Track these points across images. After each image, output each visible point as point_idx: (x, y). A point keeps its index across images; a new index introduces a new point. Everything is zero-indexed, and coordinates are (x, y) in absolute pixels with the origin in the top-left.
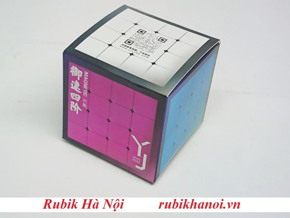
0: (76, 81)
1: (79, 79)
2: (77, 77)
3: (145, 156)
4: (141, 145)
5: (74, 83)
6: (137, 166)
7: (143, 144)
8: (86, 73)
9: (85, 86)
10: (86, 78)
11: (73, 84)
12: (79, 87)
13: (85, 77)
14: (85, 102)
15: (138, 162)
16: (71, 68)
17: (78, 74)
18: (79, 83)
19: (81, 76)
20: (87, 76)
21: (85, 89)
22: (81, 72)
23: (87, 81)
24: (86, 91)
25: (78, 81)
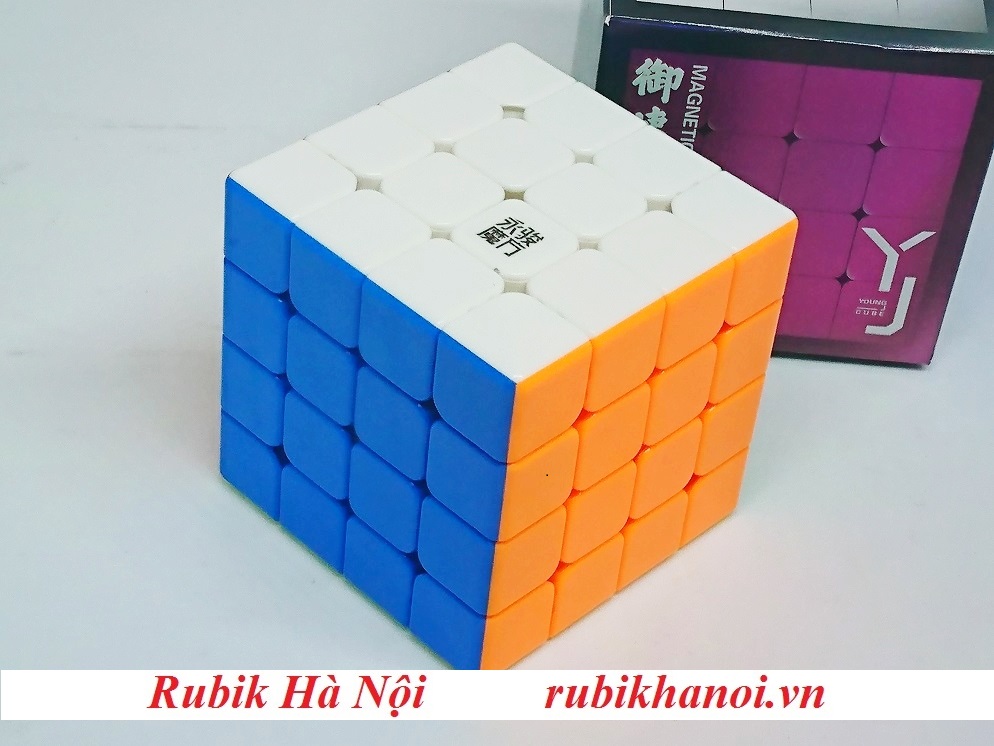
0: (655, 109)
1: (665, 99)
2: (660, 92)
3: (909, 283)
4: (899, 250)
5: (646, 118)
6: (870, 330)
7: (905, 246)
8: (700, 71)
9: (691, 116)
10: (696, 87)
12: (666, 128)
13: (694, 84)
15: (878, 312)
16: (638, 71)
17: (663, 81)
18: (664, 114)
19: (676, 86)
20: (704, 78)
21: (688, 128)
22: (680, 73)
23: (700, 97)
24: (694, 133)
25: (662, 107)
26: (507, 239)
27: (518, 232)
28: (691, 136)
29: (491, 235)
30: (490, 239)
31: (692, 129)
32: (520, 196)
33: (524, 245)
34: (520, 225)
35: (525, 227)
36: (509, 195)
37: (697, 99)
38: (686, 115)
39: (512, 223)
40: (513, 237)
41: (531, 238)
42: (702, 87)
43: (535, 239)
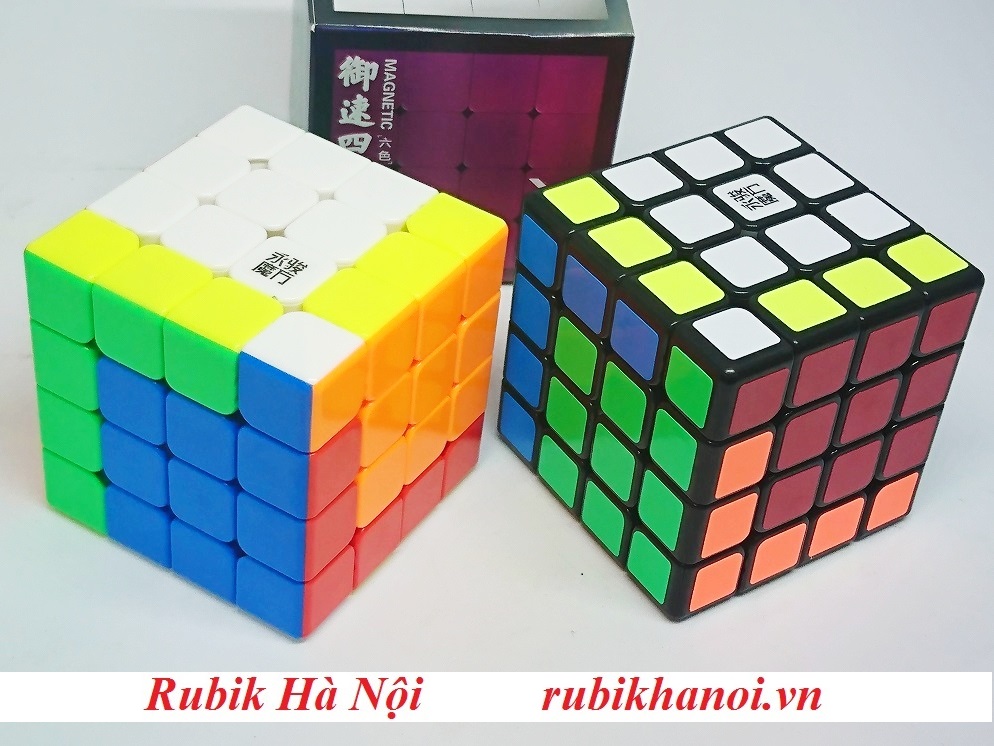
0: (359, 96)
1: (366, 88)
2: (361, 83)
5: (352, 104)
8: (391, 63)
9: (388, 102)
10: (389, 77)
11: (348, 108)
12: (368, 111)
13: (387, 74)
14: (385, 148)
16: (341, 67)
17: (363, 74)
18: (366, 100)
19: (373, 77)
20: (394, 69)
21: (386, 110)
22: (375, 66)
23: (393, 84)
24: (391, 114)
25: (364, 94)
26: (278, 271)
27: (285, 263)
28: (388, 117)
29: (263, 269)
30: (264, 273)
31: (389, 111)
32: (281, 233)
33: (293, 273)
34: (286, 257)
35: (290, 258)
36: (270, 234)
37: (391, 86)
38: (384, 99)
39: (279, 257)
40: (282, 268)
41: (297, 267)
42: (394, 77)
43: (301, 267)
